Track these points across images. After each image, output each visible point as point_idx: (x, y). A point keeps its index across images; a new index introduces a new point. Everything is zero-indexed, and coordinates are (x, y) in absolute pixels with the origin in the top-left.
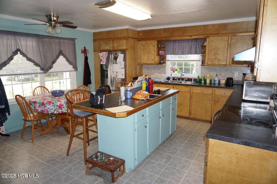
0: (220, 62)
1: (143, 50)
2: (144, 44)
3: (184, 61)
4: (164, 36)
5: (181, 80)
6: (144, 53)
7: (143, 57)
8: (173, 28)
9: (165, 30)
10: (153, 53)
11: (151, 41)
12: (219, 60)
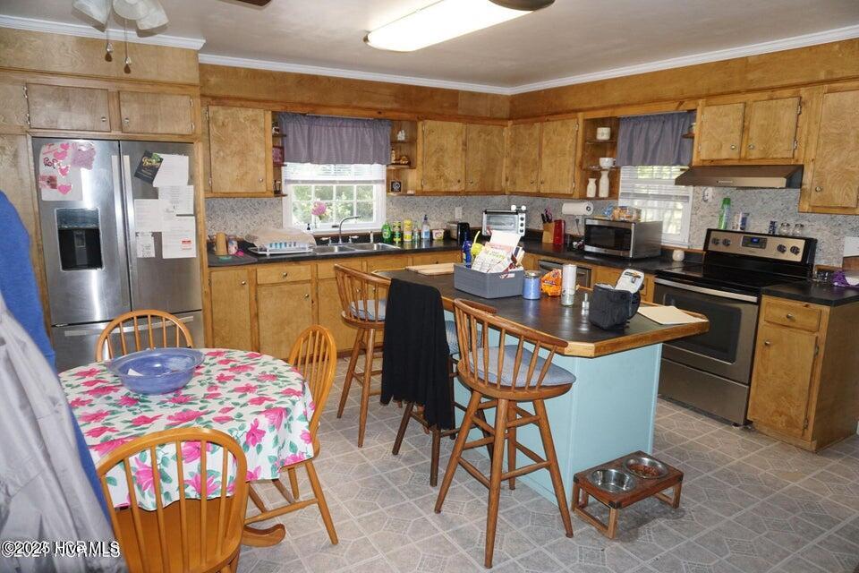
0: (449, 184)
1: (219, 141)
2: (221, 118)
3: (355, 182)
4: (299, 99)
5: (340, 242)
6: (222, 154)
7: (218, 168)
8: (329, 79)
9: (302, 79)
10: (263, 155)
11: (250, 112)
12: (447, 181)
